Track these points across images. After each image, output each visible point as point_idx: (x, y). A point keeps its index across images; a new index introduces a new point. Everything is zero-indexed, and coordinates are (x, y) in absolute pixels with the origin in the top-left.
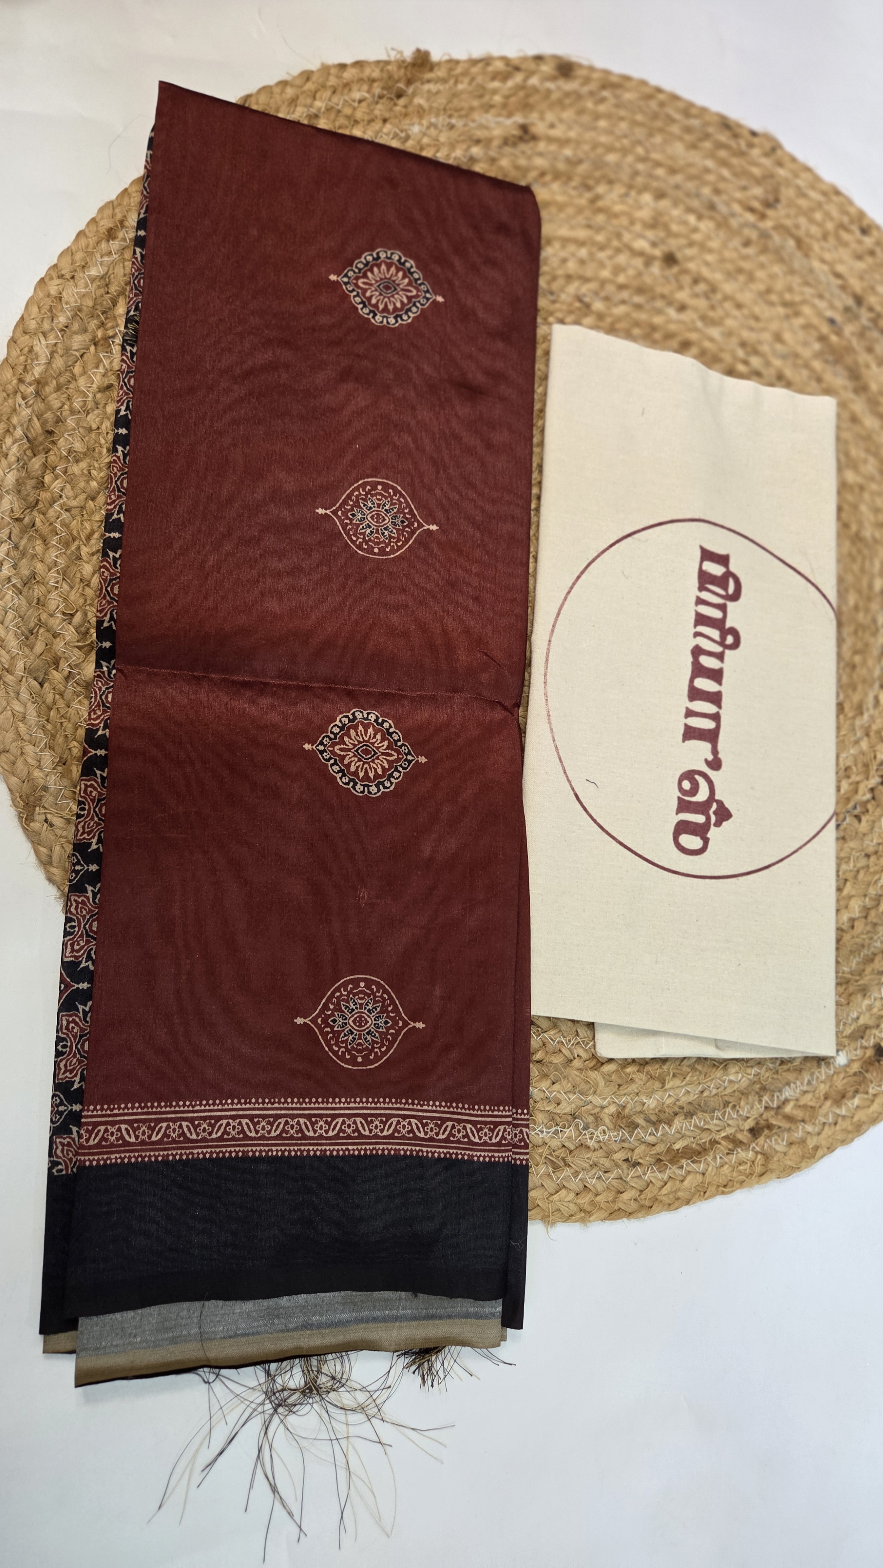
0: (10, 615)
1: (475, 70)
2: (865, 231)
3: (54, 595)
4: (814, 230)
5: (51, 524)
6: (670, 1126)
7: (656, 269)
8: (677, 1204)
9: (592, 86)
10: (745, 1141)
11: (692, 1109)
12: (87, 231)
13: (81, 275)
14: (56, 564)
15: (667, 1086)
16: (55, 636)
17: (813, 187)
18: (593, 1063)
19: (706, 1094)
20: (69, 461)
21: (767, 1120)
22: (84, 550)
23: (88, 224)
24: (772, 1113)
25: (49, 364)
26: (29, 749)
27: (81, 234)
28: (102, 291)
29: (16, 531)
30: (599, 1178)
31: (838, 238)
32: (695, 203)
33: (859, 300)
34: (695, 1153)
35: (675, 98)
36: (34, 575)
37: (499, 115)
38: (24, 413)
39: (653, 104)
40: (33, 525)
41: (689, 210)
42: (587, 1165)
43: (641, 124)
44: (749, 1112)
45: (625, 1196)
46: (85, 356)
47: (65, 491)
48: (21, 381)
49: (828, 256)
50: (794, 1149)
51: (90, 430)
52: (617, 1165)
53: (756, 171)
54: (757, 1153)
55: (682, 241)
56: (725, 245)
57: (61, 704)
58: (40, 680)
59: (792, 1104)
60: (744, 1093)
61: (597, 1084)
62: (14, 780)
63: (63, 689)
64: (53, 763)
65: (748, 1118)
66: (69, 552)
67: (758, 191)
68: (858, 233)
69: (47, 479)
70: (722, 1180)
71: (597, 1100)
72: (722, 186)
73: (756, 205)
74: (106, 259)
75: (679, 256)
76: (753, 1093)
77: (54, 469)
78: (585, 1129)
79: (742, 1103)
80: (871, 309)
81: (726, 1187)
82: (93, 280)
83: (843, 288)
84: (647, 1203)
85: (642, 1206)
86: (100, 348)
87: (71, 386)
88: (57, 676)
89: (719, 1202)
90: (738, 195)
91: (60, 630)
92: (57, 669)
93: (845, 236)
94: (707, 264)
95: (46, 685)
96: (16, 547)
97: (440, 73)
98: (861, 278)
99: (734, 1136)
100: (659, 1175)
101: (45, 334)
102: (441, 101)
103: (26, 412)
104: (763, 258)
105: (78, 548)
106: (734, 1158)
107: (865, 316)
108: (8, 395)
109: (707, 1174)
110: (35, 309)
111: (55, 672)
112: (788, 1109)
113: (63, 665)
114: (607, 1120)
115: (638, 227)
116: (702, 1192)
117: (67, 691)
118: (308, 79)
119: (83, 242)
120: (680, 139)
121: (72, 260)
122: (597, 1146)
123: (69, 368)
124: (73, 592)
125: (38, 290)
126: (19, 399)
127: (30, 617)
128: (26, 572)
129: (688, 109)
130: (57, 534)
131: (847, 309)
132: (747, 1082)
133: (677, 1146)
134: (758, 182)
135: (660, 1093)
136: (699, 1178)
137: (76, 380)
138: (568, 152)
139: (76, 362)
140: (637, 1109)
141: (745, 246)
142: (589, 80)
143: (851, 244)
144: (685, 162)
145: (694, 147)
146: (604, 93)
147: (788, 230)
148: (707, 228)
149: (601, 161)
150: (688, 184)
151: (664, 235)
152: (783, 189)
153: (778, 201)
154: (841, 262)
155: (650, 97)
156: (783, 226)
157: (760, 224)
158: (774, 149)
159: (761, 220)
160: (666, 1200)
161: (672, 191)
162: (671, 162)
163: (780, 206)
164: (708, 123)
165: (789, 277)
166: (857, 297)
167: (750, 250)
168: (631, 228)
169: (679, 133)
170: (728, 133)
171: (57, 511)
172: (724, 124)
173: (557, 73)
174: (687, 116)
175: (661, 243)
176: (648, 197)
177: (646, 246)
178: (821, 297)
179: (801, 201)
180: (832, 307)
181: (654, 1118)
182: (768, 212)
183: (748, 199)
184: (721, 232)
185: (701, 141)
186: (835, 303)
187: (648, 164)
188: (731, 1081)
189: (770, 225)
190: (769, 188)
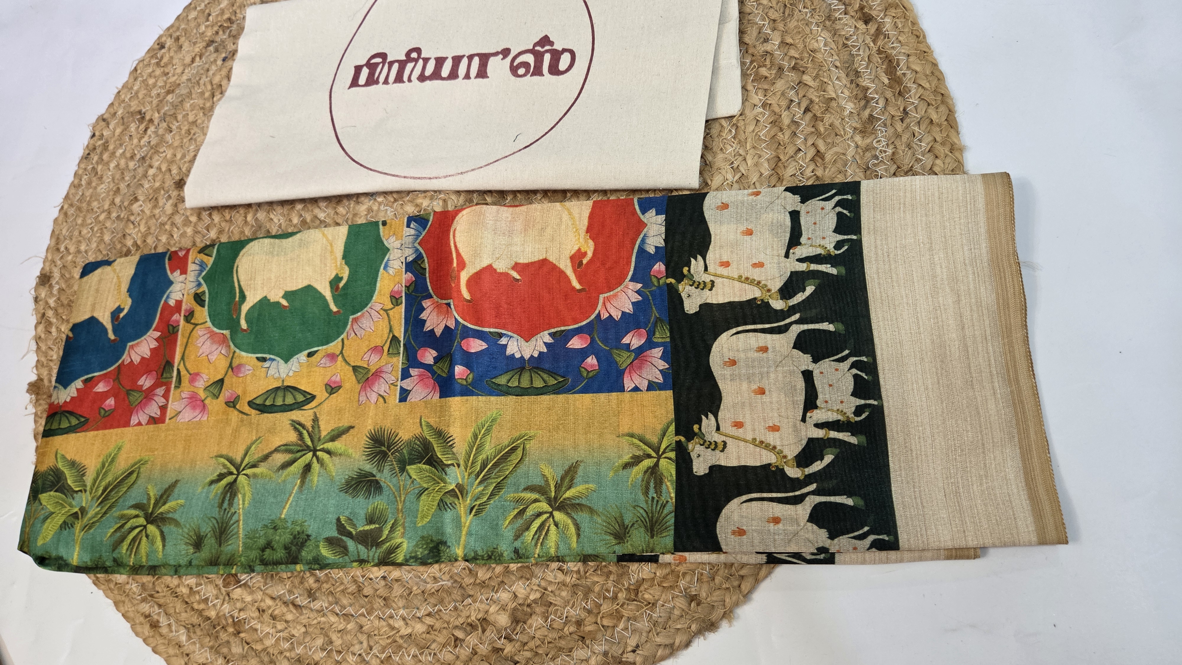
1: (44, 348)
2: (162, 46)
3: (441, 656)
4: (160, 83)
6: (868, 88)
8: (937, 73)
9: (57, 259)
10: (876, 26)
11: (852, 73)
12: (153, 646)
13: (186, 648)
14: (415, 656)
15: (834, 96)
16: (475, 653)
17: (132, 88)
18: (817, 159)
19: (838, 64)
20: (331, 650)
21: (856, 12)
22: (403, 632)
23: (147, 645)
24: (849, 8)
27: (154, 651)
28: (198, 630)
30: (920, 140)
31: (166, 65)
32: (140, 171)
33: (211, 43)
34: (891, 66)
35: (67, 197)
39: (71, 211)
41: (145, 175)
42: (910, 152)
43: (84, 221)
44: (851, 27)
45: (934, 117)
46: (248, 641)
47: (355, 652)
49: (179, 71)
51: (306, 633)
52: (907, 127)
53: (118, 131)
56: (170, 146)
60: (835, 33)
61: (836, 153)
63: (519, 643)
64: (583, 648)
65: (855, 27)
66: (405, 645)
68: (163, 51)
70: (913, 39)
71: (851, 152)
72: (128, 155)
73: (142, 127)
74: (173, 628)
76: (834, 26)
78: (877, 158)
79: (843, 33)
80: (217, 33)
81: (919, 36)
82: (189, 638)
83: (202, 56)
84: (939, 98)
85: (943, 102)
86: (242, 629)
87: (271, 651)
90: (135, 141)
91: (469, 649)
92: (502, 650)
93: (165, 60)
94: (184, 156)
95: (516, 658)
97: (44, 374)
98: (195, 43)
99: (873, 35)
100: (913, 92)
104: (180, 117)
105: (402, 637)
106: (892, 33)
109: (907, 52)
111: (505, 651)
113: (500, 644)
114: (868, 141)
116: (925, 55)
120: (95, 188)
121: (173, 656)
122: (891, 147)
123: (257, 654)
124: (438, 639)
129: (75, 185)
130: (390, 656)
131: (217, 50)
132: (825, 32)
133: (886, 81)
135: (840, 101)
136: (911, 59)
137: (267, 648)
139: (252, 648)
140: (856, 118)
141: (171, 132)
142: (53, 261)
143: (171, 55)
144: (112, 183)
145: (101, 178)
146: (62, 249)
147: (161, 101)
148: (158, 160)
149: (110, 245)
150: (127, 178)
151: (162, 192)
152: (132, 109)
153: (140, 112)
154: (183, 60)
155: (66, 214)
156: (158, 106)
157: (156, 122)
158: (104, 120)
159: (153, 121)
160: (935, 82)
161: (132, 189)
162: (111, 193)
163: (144, 110)
164: (85, 169)
165: (193, 96)
166: (208, 45)
167: (174, 127)
168: (157, 216)
169: (91, 190)
170: (92, 155)
171: (372, 658)
172: (86, 158)
173: (47, 285)
174: (80, 185)
175: (168, 192)
176: (135, 207)
177: (170, 202)
178: (208, 70)
179: (141, 96)
180: (215, 61)
181: (863, 103)
182: (148, 117)
183: (139, 133)
184: (161, 150)
185: (97, 173)
186: (212, 60)
187: (112, 210)
188: (825, 45)
189: (156, 115)
190: (131, 119)
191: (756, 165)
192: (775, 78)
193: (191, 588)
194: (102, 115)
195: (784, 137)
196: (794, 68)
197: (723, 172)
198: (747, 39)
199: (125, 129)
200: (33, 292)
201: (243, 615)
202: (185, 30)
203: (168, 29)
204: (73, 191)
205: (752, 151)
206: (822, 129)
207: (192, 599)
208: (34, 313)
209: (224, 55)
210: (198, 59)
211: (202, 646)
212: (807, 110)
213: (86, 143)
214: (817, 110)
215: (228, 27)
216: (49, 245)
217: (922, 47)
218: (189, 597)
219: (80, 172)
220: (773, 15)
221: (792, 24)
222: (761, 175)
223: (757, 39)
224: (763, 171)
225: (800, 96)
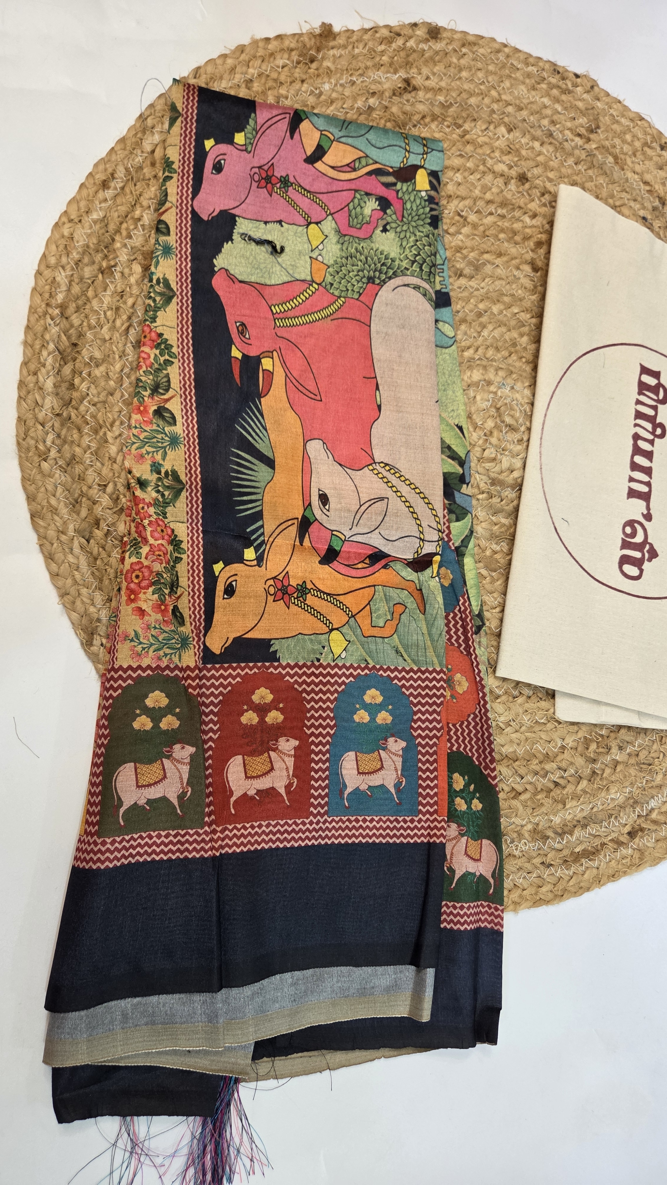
0: (60, 489)
1: (366, 37)
3: (90, 472)
4: (626, 148)
5: (83, 417)
6: (571, 835)
7: (512, 186)
8: (581, 891)
9: (455, 45)
10: (626, 842)
11: (586, 822)
12: (87, 183)
13: (86, 219)
14: (89, 447)
15: (567, 807)
16: (95, 503)
17: (623, 116)
18: (514, 793)
19: (595, 810)
20: (92, 366)
21: (640, 825)
22: (109, 435)
23: (87, 177)
24: (643, 819)
25: (69, 290)
26: (84, 591)
27: (82, 186)
28: (103, 231)
29: (57, 425)
30: (525, 878)
31: (644, 153)
32: (539, 133)
34: (590, 854)
35: (517, 50)
36: (73, 457)
37: (388, 72)
38: (53, 331)
39: (501, 57)
40: (70, 419)
41: (534, 138)
42: (515, 869)
43: (492, 73)
44: (626, 820)
45: (544, 889)
46: (95, 282)
47: (91, 390)
48: (48, 305)
49: (638, 168)
50: (660, 844)
51: (105, 341)
52: (536, 867)
53: (580, 104)
54: (634, 849)
55: (531, 163)
56: (562, 164)
57: (104, 555)
58: (87, 537)
59: (656, 811)
60: (622, 807)
61: (518, 810)
62: (75, 615)
65: (627, 824)
66: (98, 437)
67: (583, 120)
68: (659, 149)
69: (77, 381)
70: (611, 872)
71: (518, 821)
72: (555, 117)
73: (583, 131)
74: (103, 205)
75: (529, 175)
76: (629, 806)
77: (81, 373)
78: (511, 842)
79: (622, 814)
81: (614, 877)
82: (95, 222)
83: (650, 192)
84: (560, 893)
85: (556, 896)
86: (105, 276)
87: (87, 307)
88: (98, 534)
89: (610, 888)
90: (569, 124)
91: (98, 498)
92: (98, 528)
93: (649, 152)
94: (550, 180)
95: (92, 541)
96: (59, 436)
97: (341, 41)
99: (618, 839)
100: (567, 872)
101: (63, 267)
102: (344, 63)
103: (55, 330)
104: (590, 172)
105: (105, 434)
106: (618, 855)
108: (40, 317)
109: (600, 867)
110: (53, 247)
111: (97, 531)
112: (654, 816)
113: (103, 525)
114: (526, 835)
115: (497, 154)
116: (598, 881)
117: (108, 545)
118: (242, 52)
119: (85, 192)
120: (524, 83)
121: (78, 207)
122: (521, 855)
123: (84, 293)
124: (105, 468)
125: (55, 232)
126: (49, 320)
127: (75, 490)
128: (68, 456)
129: (528, 59)
130: (88, 424)
131: (655, 209)
132: (624, 799)
133: (577, 850)
134: (583, 113)
135: (563, 812)
136: (595, 871)
137: (90, 302)
138: (441, 98)
139: (89, 288)
140: (547, 825)
141: (576, 164)
142: (451, 40)
143: (654, 158)
144: (528, 101)
145: (534, 88)
146: (464, 50)
147: (607, 150)
148: (548, 151)
149: (466, 104)
150: (532, 118)
151: (516, 159)
152: (601, 118)
153: (598, 127)
154: (648, 172)
155: (498, 51)
156: (603, 147)
157: (587, 146)
158: (593, 87)
159: (587, 143)
160: (573, 889)
161: (520, 125)
162: (517, 102)
163: (599, 131)
164: (543, 69)
165: (610, 186)
166: (660, 198)
167: (580, 167)
168: (492, 155)
169: (521, 78)
170: (558, 77)
171: (86, 406)
172: (555, 70)
173: (428, 36)
174: (527, 64)
175: (516, 165)
176: (503, 130)
177: (505, 168)
178: (635, 200)
179: (615, 127)
180: (644, 208)
181: (560, 831)
182: (592, 136)
183: (577, 127)
184: (558, 155)
185: (539, 84)
186: (646, 204)
187: (501, 104)
188: (612, 799)
189: (594, 146)
190: (591, 118)
191: (511, 741)
192: (586, 756)
193: (139, 220)
194: (597, 85)
195: (534, 765)
196: (594, 772)
197: (506, 713)
198: (623, 731)
199: (581, 112)
200: (421, 21)
201: (118, 275)
204: (522, 57)
205: (523, 737)
206: (538, 797)
208: (401, 23)
209: (649, 217)
210: (648, 188)
211: (89, 235)
212: (556, 784)
213: (569, 69)
214: (557, 793)
216: (468, 33)
217: (605, 879)
219: (541, 64)
220: (643, 755)
221: (633, 771)
222: (503, 746)
223: (623, 741)
224: (506, 747)
225: (570, 779)
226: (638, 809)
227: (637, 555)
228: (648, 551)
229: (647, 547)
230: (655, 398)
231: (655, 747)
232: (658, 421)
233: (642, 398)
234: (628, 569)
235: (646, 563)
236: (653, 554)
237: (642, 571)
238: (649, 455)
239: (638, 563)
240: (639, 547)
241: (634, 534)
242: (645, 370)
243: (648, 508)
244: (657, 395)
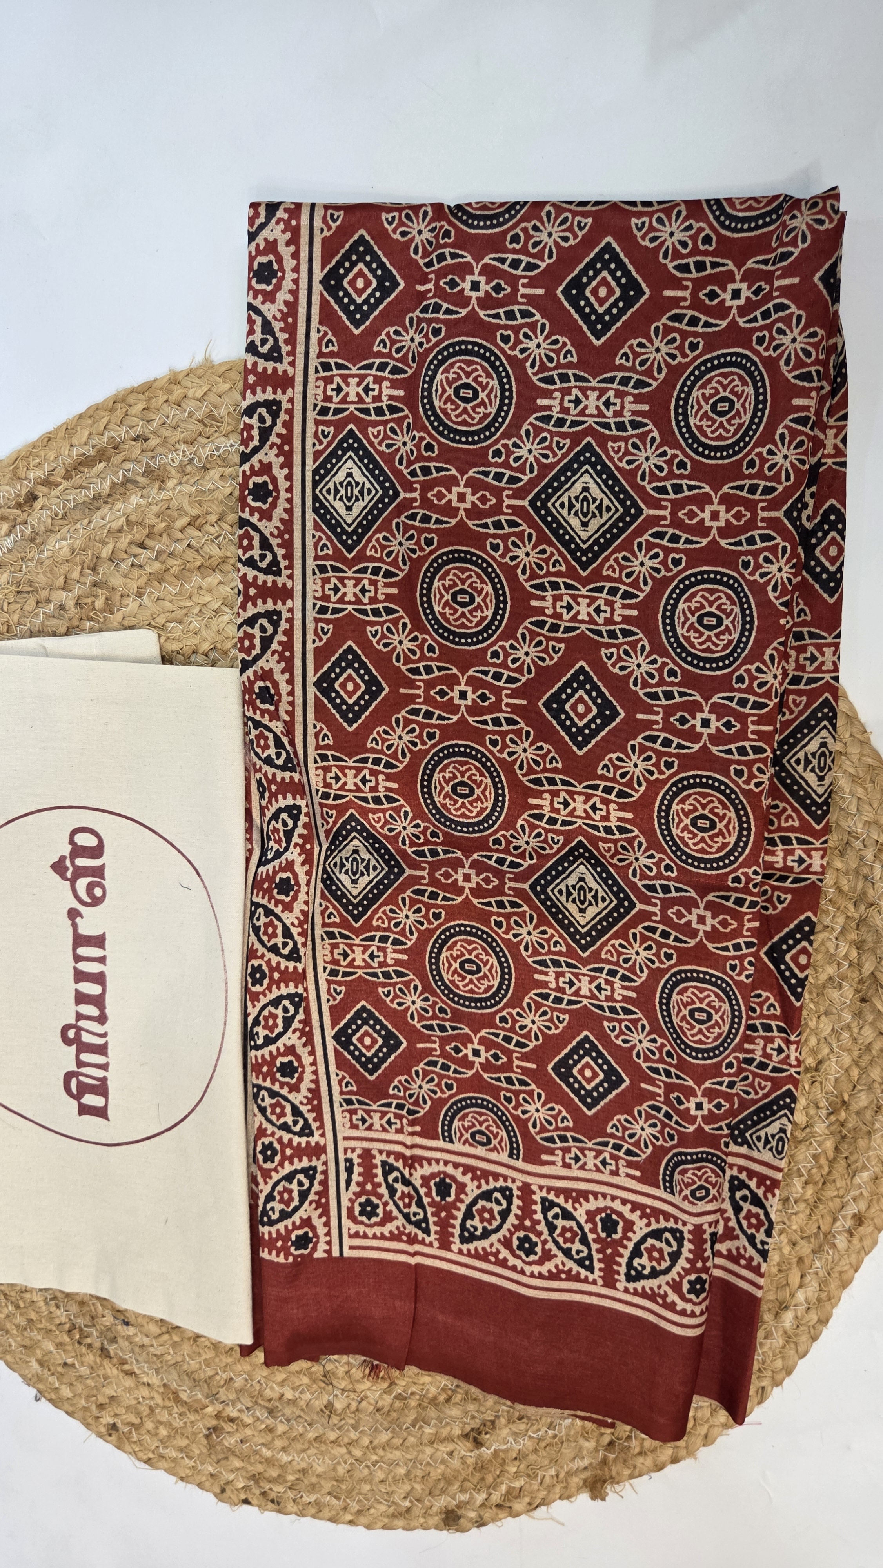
1: (543, 1494)
2: (114, 1427)
4: (165, 1417)
6: (113, 483)
8: (91, 413)
9: (421, 1508)
10: (40, 486)
11: (96, 504)
15: (123, 519)
17: (174, 1460)
18: (197, 523)
19: (86, 521)
21: (23, 511)
24: (20, 519)
30: (169, 417)
31: (138, 1414)
32: (288, 1411)
33: (104, 1352)
34: (85, 462)
35: (335, 1519)
37: (507, 1451)
39: (354, 1506)
41: (293, 1402)
42: (183, 425)
43: (364, 1480)
44: (42, 514)
45: (140, 406)
49: (145, 1392)
52: (154, 433)
53: (237, 1463)
54: (27, 478)
60: (51, 531)
61: (190, 503)
65: (42, 509)
67: (230, 1441)
68: (119, 1425)
70: (54, 444)
71: (187, 488)
72: (269, 1437)
73: (228, 1427)
76: (42, 533)
78: (192, 460)
79: (50, 521)
80: (90, 1346)
81: (49, 439)
83: (124, 1362)
84: (118, 405)
85: (123, 401)
89: (52, 423)
90: (248, 1432)
93: (133, 1418)
97: (577, 1481)
98: (106, 1377)
99: (51, 488)
100: (113, 434)
104: (210, 1372)
106: (47, 468)
107: (95, 1339)
109: (69, 447)
114: (173, 472)
116: (69, 429)
118: (706, 1437)
120: (318, 1476)
122: (178, 446)
129: (317, 1511)
131: (114, 1340)
132: (49, 542)
133: (103, 465)
135: (129, 511)
136: (75, 441)
138: (428, 1430)
140: (148, 490)
142: (426, 1514)
143: (125, 1410)
144: (310, 1452)
145: (304, 1471)
146: (407, 1504)
147: (191, 1408)
148: (272, 1388)
149: (393, 1431)
150: (301, 1430)
152: (205, 1450)
153: (207, 1437)
154: (131, 1388)
155: (359, 1512)
156: (196, 1411)
157: (220, 1407)
158: (223, 1491)
159: (220, 1412)
160: (101, 413)
161: (315, 1417)
162: (324, 1448)
163: (205, 1432)
164: (294, 1501)
165: (179, 1359)
166: (109, 1356)
167: (225, 1376)
169: (323, 1483)
170: (272, 1495)
172: (279, 1503)
173: (459, 1512)
174: (317, 1503)
176: (339, 1405)
178: (142, 1346)
179: (183, 1443)
180: (128, 1338)
181: (130, 486)
182: (214, 1422)
183: (238, 1430)
185: (298, 1480)
186: (128, 1343)
187: (346, 1440)
188: (65, 539)
189: (210, 1410)
190: (218, 1448)
191: (210, 591)
192: (107, 588)
193: (806, 1183)
194: (216, 1495)
195: (175, 564)
196: (94, 569)
197: (222, 626)
198: (63, 630)
199: (233, 1453)
200: (472, 1532)
201: (823, 1103)
202: (88, 1398)
203: (88, 1426)
204: (326, 1513)
205: (195, 599)
206: (164, 524)
207: (817, 1177)
208: (499, 1523)
209: (120, 1327)
210: (127, 1367)
211: (869, 1148)
212: (142, 545)
213: (260, 1509)
214: (140, 534)
215: (81, 1330)
216: (405, 1528)
217: (61, 434)
218: (816, 1183)
219: (299, 1508)
220: (32, 602)
221: (42, 579)
222: (220, 583)
223: (60, 618)
224: (216, 582)
225: (125, 556)
226: (28, 532)
227: (81, 862)
228: (67, 869)
229: (69, 874)
230: (82, 1078)
231: (16, 617)
232: (74, 1047)
233: (100, 1073)
234: (88, 841)
235: (67, 854)
236: (58, 867)
237: (72, 842)
238: (81, 998)
239: (78, 851)
240: (80, 872)
241: (90, 887)
242: (101, 1113)
243: (75, 926)
244: (79, 1082)
